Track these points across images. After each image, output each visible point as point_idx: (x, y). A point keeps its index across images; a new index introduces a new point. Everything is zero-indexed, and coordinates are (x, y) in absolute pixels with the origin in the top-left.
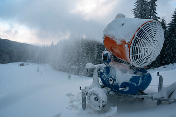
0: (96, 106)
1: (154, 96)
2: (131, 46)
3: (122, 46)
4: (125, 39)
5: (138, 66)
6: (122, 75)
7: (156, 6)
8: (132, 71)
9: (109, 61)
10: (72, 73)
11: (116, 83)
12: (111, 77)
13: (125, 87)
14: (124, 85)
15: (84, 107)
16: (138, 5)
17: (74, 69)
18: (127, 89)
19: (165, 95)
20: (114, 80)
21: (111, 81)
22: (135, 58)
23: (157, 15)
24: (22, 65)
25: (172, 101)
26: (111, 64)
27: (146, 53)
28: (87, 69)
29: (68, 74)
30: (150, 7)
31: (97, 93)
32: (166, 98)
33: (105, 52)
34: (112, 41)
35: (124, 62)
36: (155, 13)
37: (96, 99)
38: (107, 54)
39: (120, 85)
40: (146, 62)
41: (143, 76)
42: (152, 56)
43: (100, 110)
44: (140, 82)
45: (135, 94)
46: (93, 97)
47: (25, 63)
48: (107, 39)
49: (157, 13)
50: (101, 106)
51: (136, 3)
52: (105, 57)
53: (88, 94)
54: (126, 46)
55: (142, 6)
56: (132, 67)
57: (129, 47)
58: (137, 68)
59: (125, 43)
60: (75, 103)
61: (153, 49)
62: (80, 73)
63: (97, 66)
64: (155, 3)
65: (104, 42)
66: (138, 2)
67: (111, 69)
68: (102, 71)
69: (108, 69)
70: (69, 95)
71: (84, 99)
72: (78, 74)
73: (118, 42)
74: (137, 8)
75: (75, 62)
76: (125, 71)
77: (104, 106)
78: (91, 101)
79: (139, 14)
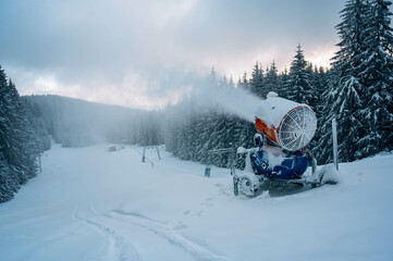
0: (248, 190)
3: (272, 131)
4: (274, 124)
5: (290, 150)
6: (274, 159)
7: (391, 14)
8: (285, 155)
10: (212, 163)
11: (269, 167)
13: (278, 171)
14: (277, 168)
15: (236, 192)
16: (349, 16)
17: (216, 155)
18: (280, 173)
19: (317, 178)
20: (267, 165)
25: (323, 183)
26: (264, 148)
27: (295, 137)
29: (205, 167)
31: (248, 177)
32: (319, 181)
33: (257, 135)
36: (389, 28)
37: (248, 184)
39: (272, 169)
40: (297, 146)
41: (297, 160)
43: (252, 194)
44: (293, 165)
45: (289, 179)
46: (244, 182)
50: (253, 190)
51: (344, 10)
53: (240, 179)
54: (275, 131)
55: (358, 16)
57: (278, 132)
59: (275, 128)
60: (226, 192)
62: (228, 164)
63: (249, 150)
64: (388, 7)
65: (256, 124)
66: (348, 9)
69: (261, 153)
71: (236, 185)
72: (224, 167)
74: (346, 22)
75: (219, 140)
76: (277, 155)
77: (256, 190)
78: (242, 186)
79: (351, 33)
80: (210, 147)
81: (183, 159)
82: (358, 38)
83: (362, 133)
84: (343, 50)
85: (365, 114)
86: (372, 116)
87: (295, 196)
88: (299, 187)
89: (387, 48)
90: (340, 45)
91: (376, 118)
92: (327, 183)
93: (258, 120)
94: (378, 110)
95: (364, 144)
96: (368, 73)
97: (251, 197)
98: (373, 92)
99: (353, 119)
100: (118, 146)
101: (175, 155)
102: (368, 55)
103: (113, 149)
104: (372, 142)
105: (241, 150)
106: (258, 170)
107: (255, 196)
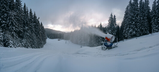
53: (103, 47)
69: (106, 43)
87: (110, 50)
88: (111, 48)
92: (116, 47)
93: (106, 37)
100: (60, 39)
103: (59, 40)
105: (102, 42)
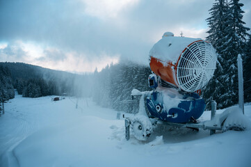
0: (140, 135)
1: (206, 125)
2: (178, 67)
3: (168, 68)
4: (171, 60)
5: (188, 90)
6: (169, 100)
7: (243, 12)
8: (182, 96)
9: (156, 86)
10: (122, 110)
11: (164, 109)
12: (158, 104)
13: (173, 114)
14: (173, 111)
15: (128, 137)
16: (215, 13)
17: (125, 105)
18: (176, 116)
20: (162, 107)
21: (158, 108)
22: (183, 81)
23: (244, 25)
24: (56, 99)
25: (225, 129)
26: (158, 89)
27: (194, 75)
28: (133, 96)
29: (117, 112)
30: (234, 14)
31: (141, 120)
32: (219, 126)
33: (151, 76)
34: (159, 63)
35: (172, 87)
36: (242, 22)
37: (140, 128)
38: (154, 77)
39: (168, 112)
40: (196, 85)
41: (194, 102)
42: (202, 78)
43: (144, 139)
44: (190, 108)
45: (185, 123)
46: (137, 125)
47: (60, 97)
48: (153, 61)
49: (244, 23)
50: (145, 135)
51: (212, 9)
52: (152, 81)
53: (132, 123)
54: (172, 67)
55: (221, 14)
56: (182, 92)
57: (175, 68)
58: (188, 93)
59: (172, 65)
60: (118, 135)
61: (203, 71)
63: (143, 93)
64: (241, 8)
65: (150, 64)
66: (214, 8)
67: (158, 94)
68: (148, 98)
69: (155, 95)
70: (112, 128)
71: (127, 128)
73: (165, 64)
74: (213, 17)
76: (173, 96)
77: (148, 135)
78: (134, 130)
79: (216, 25)
80: (121, 99)
81: (103, 107)
82: (221, 28)
83: (223, 91)
84: (211, 36)
85: (225, 78)
86: (230, 80)
89: (240, 35)
90: (209, 32)
91: (232, 81)
92: (231, 129)
94: (234, 76)
95: (224, 99)
96: (228, 51)
97: (143, 142)
98: (230, 63)
99: (217, 81)
101: (98, 104)
102: (228, 39)
104: (230, 97)
106: (152, 113)
107: (147, 142)
